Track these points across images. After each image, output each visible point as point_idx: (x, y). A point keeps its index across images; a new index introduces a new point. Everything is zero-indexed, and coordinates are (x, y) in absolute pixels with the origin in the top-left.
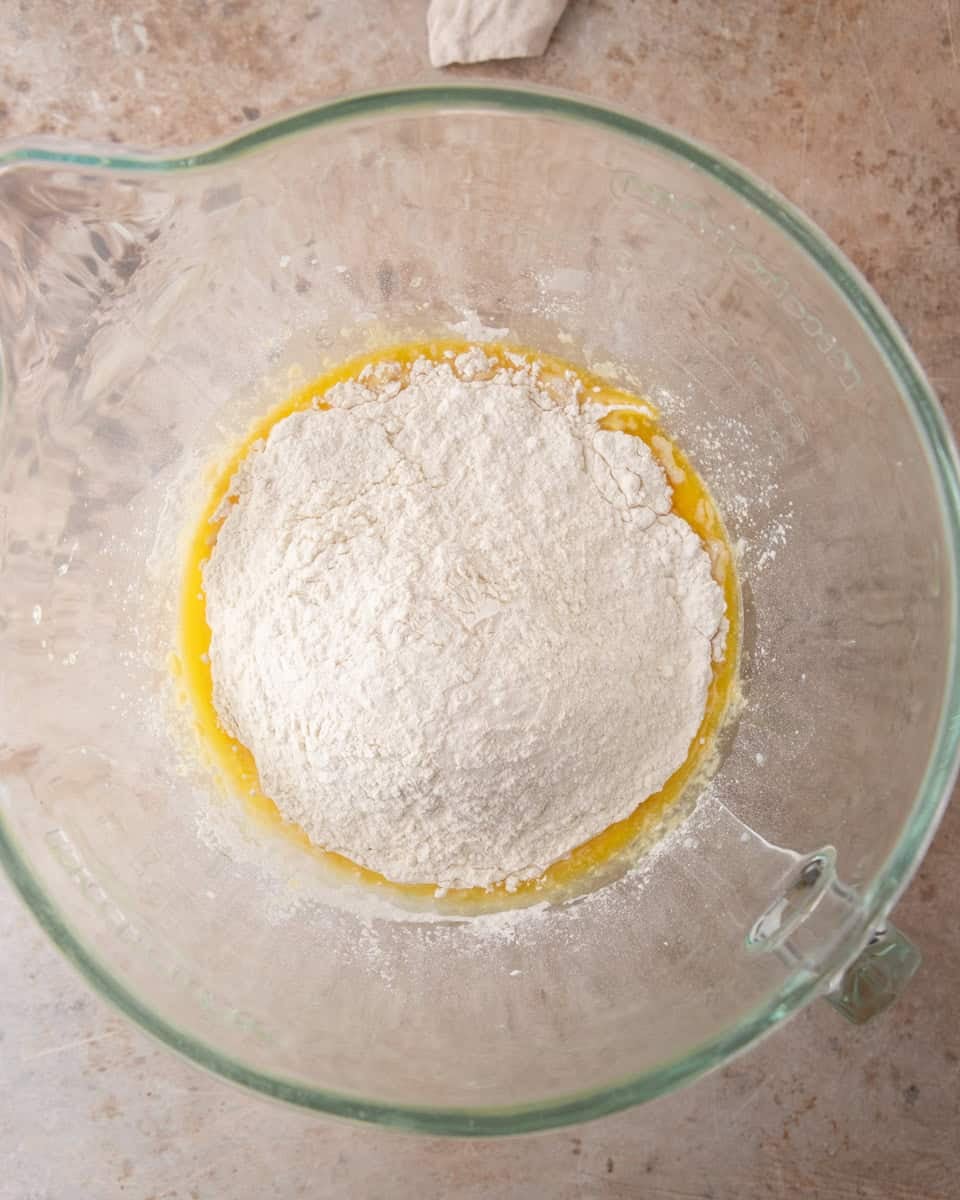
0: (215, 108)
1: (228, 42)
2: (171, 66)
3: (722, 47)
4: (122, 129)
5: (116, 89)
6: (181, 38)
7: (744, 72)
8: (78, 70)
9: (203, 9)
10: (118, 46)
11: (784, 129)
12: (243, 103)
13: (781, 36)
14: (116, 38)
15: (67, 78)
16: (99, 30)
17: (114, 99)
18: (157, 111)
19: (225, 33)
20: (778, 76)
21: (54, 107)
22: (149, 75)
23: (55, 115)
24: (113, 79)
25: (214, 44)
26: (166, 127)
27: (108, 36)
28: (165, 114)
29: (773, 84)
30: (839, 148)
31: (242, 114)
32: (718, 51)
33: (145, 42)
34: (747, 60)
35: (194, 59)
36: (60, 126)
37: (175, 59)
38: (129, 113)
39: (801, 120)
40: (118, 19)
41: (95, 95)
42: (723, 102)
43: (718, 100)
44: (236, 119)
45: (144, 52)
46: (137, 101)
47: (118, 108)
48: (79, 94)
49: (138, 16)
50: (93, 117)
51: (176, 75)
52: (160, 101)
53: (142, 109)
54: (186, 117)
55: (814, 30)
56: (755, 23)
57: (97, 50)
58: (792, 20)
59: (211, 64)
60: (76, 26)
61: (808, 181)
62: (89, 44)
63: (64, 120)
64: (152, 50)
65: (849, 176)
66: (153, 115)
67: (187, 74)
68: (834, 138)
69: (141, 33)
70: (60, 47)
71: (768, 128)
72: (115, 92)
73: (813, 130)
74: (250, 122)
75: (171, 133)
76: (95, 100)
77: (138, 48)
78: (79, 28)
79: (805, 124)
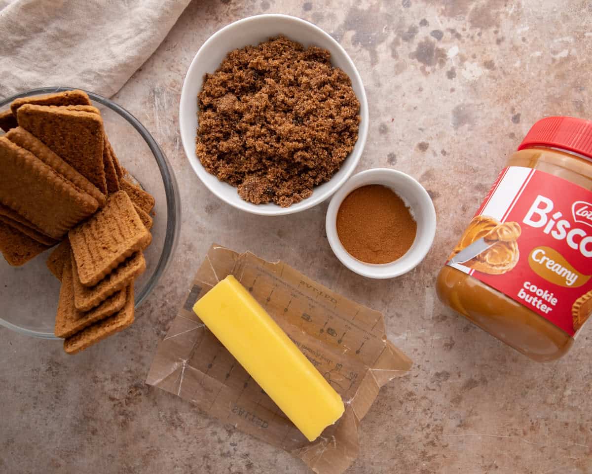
0: (519, 97)
1: (559, 105)
2: (544, 72)
3: (559, 390)
4: (505, 45)
5: (530, 41)
6: (562, 77)
7: (544, 402)
8: (540, 19)
9: (579, 88)
10: (556, 41)
11: (511, 425)
12: (523, 113)
13: (567, 424)
14: (560, 39)
15: (536, 13)
16: (565, 29)
17: (524, 40)
18: (518, 64)
19: (564, 102)
20: (542, 422)
21: (519, 5)
22: (539, 59)
23: (513, 6)
24: (536, 39)
25: (558, 96)
26: (507, 70)
27: (561, 35)
28: (516, 69)
29: (537, 419)
30: (500, 456)
31: (516, 113)
32: (557, 387)
33: (558, 57)
34: (552, 404)
35: (549, 85)
36: (507, 10)
37: (548, 74)
38: (515, 48)
39: (516, 434)
40: (572, 40)
41: (527, 29)
42: (526, 390)
43: (528, 387)
44: (513, 110)
45: (553, 56)
46: (523, 53)
47: (519, 42)
48: (527, 20)
49: (574, 51)
50: (513, 28)
51: (539, 75)
52: (523, 66)
53: (518, 56)
54: (514, 81)
55: (570, 443)
56: (573, 409)
57: (554, 30)
58: (576, 430)
59: (545, 94)
60: (567, 16)
61: (480, 438)
62: (557, 24)
63: (511, 12)
64: (554, 60)
65: (483, 462)
66: (515, 62)
67: (540, 81)
68: (505, 454)
69: (564, 54)
70: (554, 8)
71: (511, 416)
72: (528, 40)
73: (510, 441)
74: (511, 118)
75: (504, 73)
76: (523, 29)
77: (555, 53)
78: (566, 18)
79: (513, 437)
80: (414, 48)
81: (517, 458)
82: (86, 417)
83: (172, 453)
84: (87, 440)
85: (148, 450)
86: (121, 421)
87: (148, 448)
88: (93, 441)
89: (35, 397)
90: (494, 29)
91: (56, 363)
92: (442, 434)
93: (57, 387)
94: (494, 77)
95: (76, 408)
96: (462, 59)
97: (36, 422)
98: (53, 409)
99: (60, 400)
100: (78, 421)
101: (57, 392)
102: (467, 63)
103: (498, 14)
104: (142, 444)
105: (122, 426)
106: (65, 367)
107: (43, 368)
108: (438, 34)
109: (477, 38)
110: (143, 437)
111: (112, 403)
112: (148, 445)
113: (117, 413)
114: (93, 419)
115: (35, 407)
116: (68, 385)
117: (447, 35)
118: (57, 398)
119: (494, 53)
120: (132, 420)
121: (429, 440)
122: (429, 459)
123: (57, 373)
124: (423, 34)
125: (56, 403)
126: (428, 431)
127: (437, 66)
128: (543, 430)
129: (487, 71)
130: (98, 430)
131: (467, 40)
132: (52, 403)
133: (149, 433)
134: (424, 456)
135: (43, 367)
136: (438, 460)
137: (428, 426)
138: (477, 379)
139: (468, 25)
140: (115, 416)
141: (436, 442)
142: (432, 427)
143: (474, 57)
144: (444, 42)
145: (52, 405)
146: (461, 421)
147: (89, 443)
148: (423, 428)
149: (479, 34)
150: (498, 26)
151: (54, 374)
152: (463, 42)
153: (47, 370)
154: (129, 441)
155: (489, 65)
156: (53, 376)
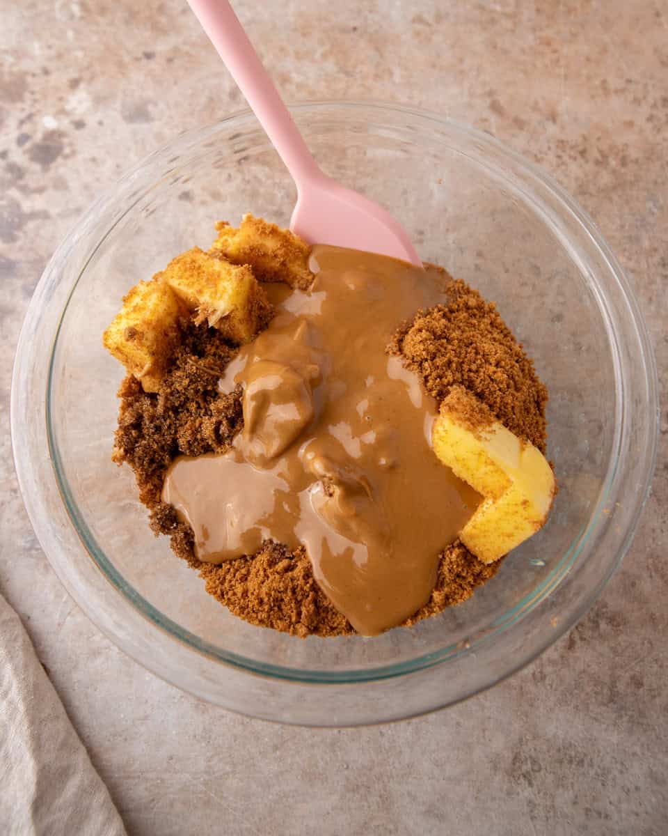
80: (37, 167)
81: (588, 59)
82: (611, 700)
83: (654, 531)
84: (654, 697)
85: (653, 574)
86: (610, 627)
87: (651, 577)
88: (655, 686)
89: (587, 815)
90: (29, 79)
91: (514, 764)
92: (567, 142)
93: (561, 762)
94: (92, 79)
95: (596, 719)
96: (62, 112)
97: (637, 814)
98: (605, 772)
99: (585, 755)
100: (621, 717)
101: (571, 762)
102: (68, 107)
103: (11, 73)
104: (646, 586)
105: (618, 625)
106: (521, 740)
107: (526, 794)
108: (22, 140)
109: (38, 96)
110: (633, 584)
111: (579, 643)
112: (645, 575)
113: (596, 634)
114: (613, 685)
115: (607, 816)
116: (555, 736)
117: (26, 128)
118: (581, 762)
119: (59, 78)
120: (605, 606)
121: (579, 157)
122: (605, 157)
123: (534, 762)
124: (18, 156)
125: (591, 765)
126: (565, 158)
127: (65, 140)
128: (549, 33)
129: (82, 85)
130: (632, 673)
131: (38, 106)
132: (592, 773)
133: (624, 573)
134: (601, 163)
135: (526, 792)
136: (605, 147)
137: (559, 157)
138: (488, 101)
139: (19, 105)
140: (602, 637)
141: (581, 148)
142: (560, 153)
143: (61, 99)
144: (35, 132)
145: (597, 774)
146: (548, 119)
147: (659, 695)
148: (563, 163)
149: (33, 93)
150: (26, 73)
151: (536, 768)
152: (39, 111)
153: (530, 784)
154: (644, 611)
155: (74, 84)
156: (539, 770)
